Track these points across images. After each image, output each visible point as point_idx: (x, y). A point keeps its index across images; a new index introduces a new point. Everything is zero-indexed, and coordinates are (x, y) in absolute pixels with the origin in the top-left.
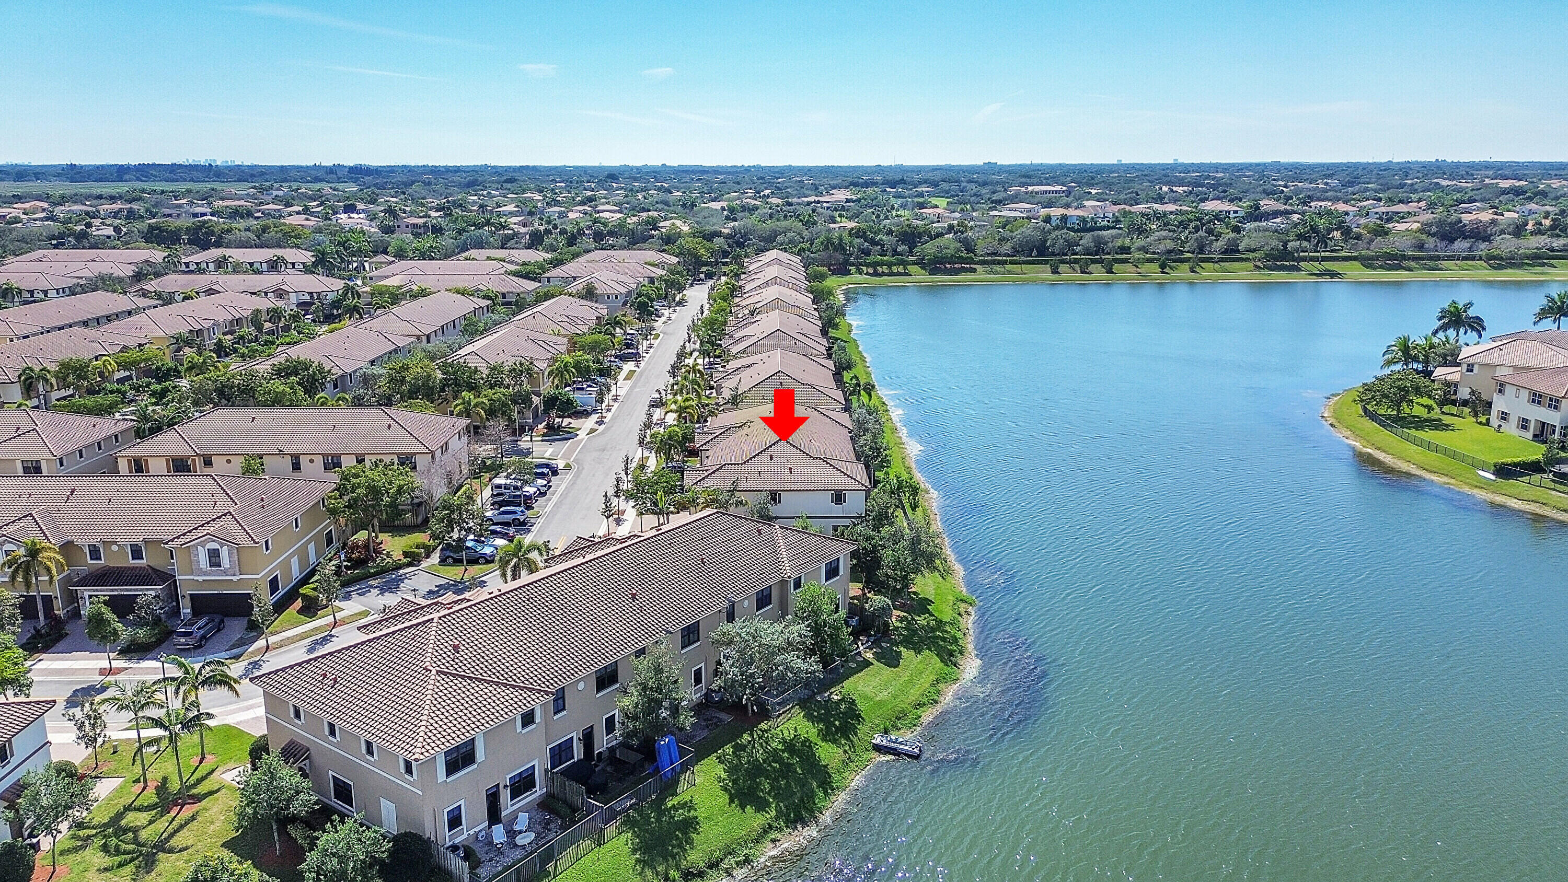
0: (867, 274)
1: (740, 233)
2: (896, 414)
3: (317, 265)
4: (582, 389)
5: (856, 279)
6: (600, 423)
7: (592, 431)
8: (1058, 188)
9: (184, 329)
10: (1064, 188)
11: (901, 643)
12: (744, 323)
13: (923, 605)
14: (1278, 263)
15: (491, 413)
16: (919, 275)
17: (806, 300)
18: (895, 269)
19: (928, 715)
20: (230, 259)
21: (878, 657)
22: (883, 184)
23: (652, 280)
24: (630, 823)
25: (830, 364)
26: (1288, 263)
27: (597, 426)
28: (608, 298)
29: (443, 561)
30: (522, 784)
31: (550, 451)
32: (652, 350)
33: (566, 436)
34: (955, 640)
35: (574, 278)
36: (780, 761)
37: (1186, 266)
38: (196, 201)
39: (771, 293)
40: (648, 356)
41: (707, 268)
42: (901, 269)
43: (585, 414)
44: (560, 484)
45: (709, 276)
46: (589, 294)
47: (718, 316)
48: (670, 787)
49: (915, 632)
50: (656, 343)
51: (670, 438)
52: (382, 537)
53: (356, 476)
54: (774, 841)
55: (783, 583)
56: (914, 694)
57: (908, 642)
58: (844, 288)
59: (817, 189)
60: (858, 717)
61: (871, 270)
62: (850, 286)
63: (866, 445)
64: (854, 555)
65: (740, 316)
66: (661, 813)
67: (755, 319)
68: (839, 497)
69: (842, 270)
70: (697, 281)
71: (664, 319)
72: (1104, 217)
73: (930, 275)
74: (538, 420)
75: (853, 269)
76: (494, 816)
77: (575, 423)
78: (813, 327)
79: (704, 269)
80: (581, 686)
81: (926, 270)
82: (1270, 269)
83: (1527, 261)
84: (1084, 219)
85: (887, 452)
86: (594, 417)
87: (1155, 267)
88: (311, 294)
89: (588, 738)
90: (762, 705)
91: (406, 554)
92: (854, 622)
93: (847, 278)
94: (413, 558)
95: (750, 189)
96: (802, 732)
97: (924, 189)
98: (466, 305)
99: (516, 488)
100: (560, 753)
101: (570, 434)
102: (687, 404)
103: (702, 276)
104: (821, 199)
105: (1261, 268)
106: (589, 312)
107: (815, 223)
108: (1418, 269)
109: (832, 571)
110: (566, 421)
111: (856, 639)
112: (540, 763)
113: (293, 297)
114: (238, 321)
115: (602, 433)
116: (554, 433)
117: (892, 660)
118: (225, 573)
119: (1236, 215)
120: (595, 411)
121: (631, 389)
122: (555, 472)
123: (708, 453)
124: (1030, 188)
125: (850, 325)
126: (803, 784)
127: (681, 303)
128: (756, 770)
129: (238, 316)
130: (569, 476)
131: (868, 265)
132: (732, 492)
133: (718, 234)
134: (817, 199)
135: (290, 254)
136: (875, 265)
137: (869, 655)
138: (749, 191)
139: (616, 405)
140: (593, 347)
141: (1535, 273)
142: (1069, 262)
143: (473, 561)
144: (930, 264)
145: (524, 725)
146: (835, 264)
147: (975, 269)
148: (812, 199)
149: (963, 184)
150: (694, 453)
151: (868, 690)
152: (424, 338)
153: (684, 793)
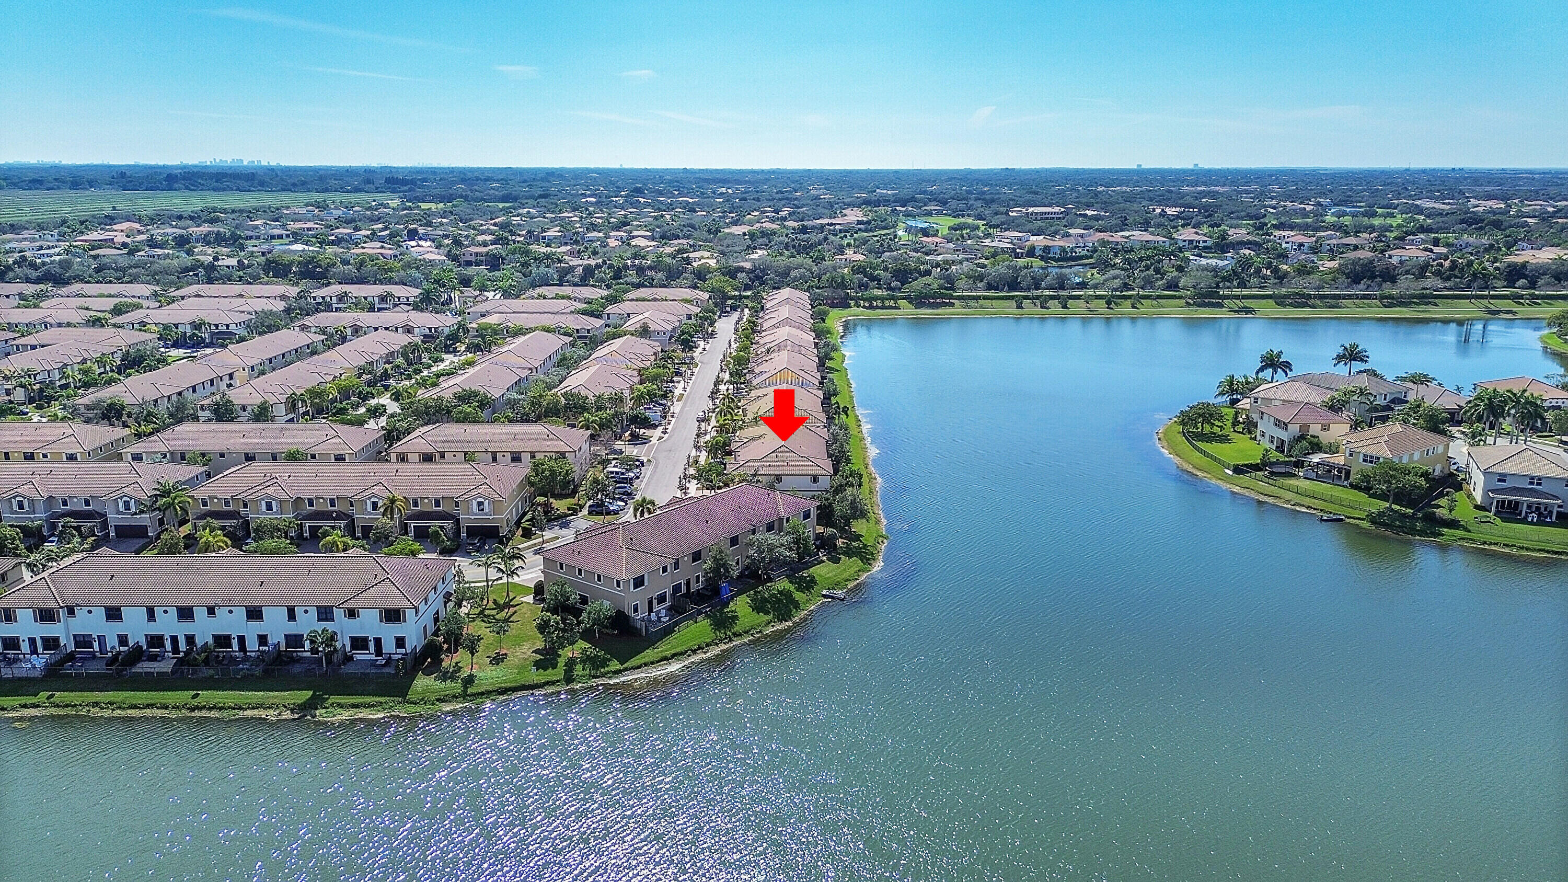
0: (864, 307)
1: (760, 268)
2: (866, 428)
3: (423, 302)
4: (650, 409)
5: (854, 312)
6: (665, 433)
7: (661, 438)
8: (1057, 209)
9: (362, 362)
10: (1063, 210)
11: (842, 554)
12: (762, 360)
13: (858, 537)
14: (1207, 301)
15: (601, 426)
16: (907, 309)
17: (810, 338)
18: (887, 303)
19: (851, 585)
20: (350, 295)
21: (828, 559)
22: (894, 202)
23: (689, 317)
24: (708, 616)
25: (820, 394)
26: (1214, 301)
27: (663, 435)
28: (658, 334)
29: (590, 513)
30: (662, 599)
31: (636, 451)
32: (694, 377)
33: (644, 441)
34: (872, 554)
35: (629, 315)
36: (776, 597)
37: (1128, 303)
38: (269, 222)
39: (783, 333)
40: (691, 382)
41: (732, 301)
42: (892, 303)
43: (655, 426)
44: (647, 471)
45: (734, 308)
46: (644, 332)
47: (742, 353)
48: (727, 604)
49: (851, 549)
50: (696, 370)
51: (717, 444)
52: (551, 500)
53: (542, 464)
54: (773, 626)
55: (781, 520)
56: (845, 575)
57: (845, 554)
58: (844, 320)
59: (832, 206)
60: (815, 583)
61: (867, 304)
62: (849, 318)
63: (836, 449)
64: (819, 508)
65: (759, 352)
66: (721, 613)
67: (770, 357)
68: (815, 479)
69: (843, 304)
70: (724, 313)
71: (700, 350)
72: (1085, 246)
73: (916, 308)
74: (624, 430)
75: (852, 303)
76: (650, 610)
77: (648, 432)
78: (811, 364)
79: (729, 302)
80: (686, 559)
81: (912, 304)
82: (1199, 305)
83: (1415, 300)
84: (1065, 249)
85: (849, 454)
86: (660, 429)
87: (1102, 303)
88: (430, 329)
89: (688, 583)
90: (768, 576)
91: (569, 509)
92: (818, 543)
93: (847, 311)
94: (574, 511)
95: (770, 207)
96: (787, 588)
97: (933, 208)
98: (555, 342)
99: (623, 474)
100: (677, 588)
101: (646, 440)
102: (726, 422)
103: (728, 309)
104: (834, 221)
105: (1191, 305)
106: (647, 349)
107: (823, 259)
108: (1320, 307)
109: (807, 516)
110: (642, 431)
111: (818, 550)
112: (669, 591)
113: (416, 331)
114: (392, 354)
115: (667, 439)
116: (636, 439)
117: (836, 561)
118: (486, 514)
119: (1205, 244)
120: (660, 425)
121: (683, 408)
122: (642, 464)
123: (739, 454)
124: (1031, 210)
125: (844, 356)
126: (786, 606)
127: (712, 335)
128: (765, 600)
129: (392, 350)
130: (651, 467)
131: (864, 300)
132: (755, 475)
133: (741, 270)
134: (830, 221)
135: (398, 291)
136: (871, 299)
137: (825, 558)
138: (768, 209)
139: (674, 420)
140: (654, 379)
141: (1418, 311)
142: (1033, 298)
143: (608, 513)
144: (916, 299)
145: (663, 573)
146: (837, 299)
147: (954, 304)
148: (825, 221)
149: (971, 202)
150: (729, 453)
151: (822, 573)
152: (534, 370)
153: (731, 606)
